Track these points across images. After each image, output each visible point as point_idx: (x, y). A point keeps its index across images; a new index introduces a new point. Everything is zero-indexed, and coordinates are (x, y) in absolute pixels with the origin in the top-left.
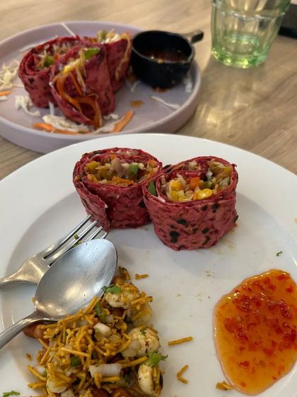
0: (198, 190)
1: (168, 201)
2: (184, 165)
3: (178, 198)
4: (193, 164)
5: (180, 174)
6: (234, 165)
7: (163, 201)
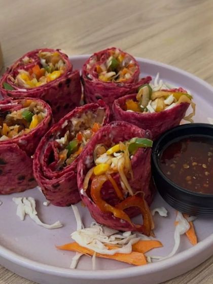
0: (48, 75)
1: (27, 89)
2: (19, 62)
3: (35, 85)
4: (26, 59)
5: (21, 69)
6: (58, 50)
7: (25, 90)
